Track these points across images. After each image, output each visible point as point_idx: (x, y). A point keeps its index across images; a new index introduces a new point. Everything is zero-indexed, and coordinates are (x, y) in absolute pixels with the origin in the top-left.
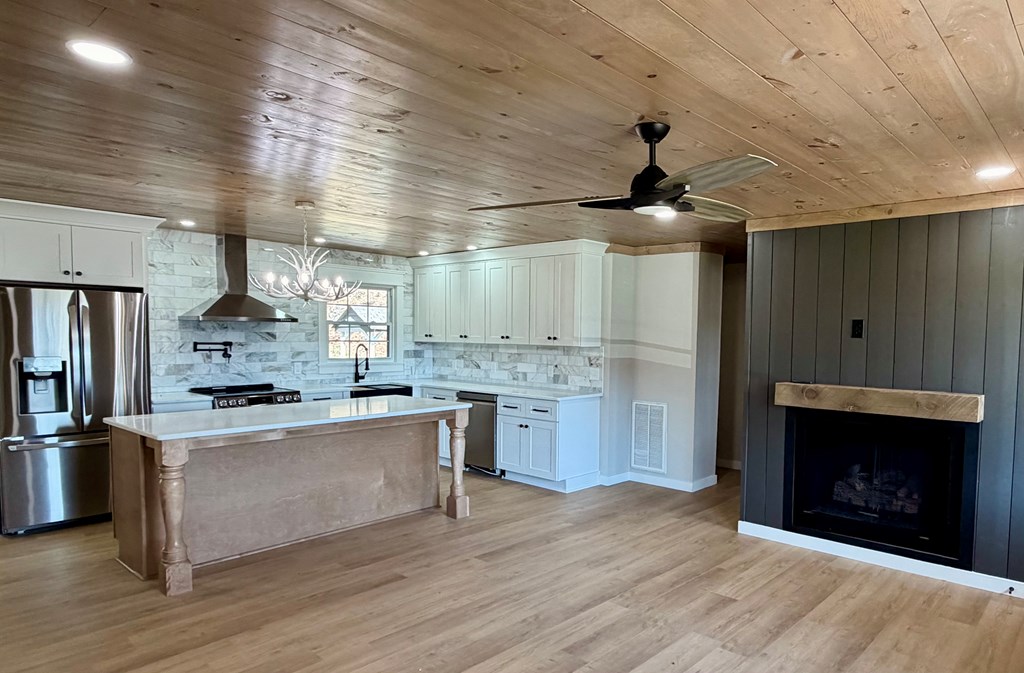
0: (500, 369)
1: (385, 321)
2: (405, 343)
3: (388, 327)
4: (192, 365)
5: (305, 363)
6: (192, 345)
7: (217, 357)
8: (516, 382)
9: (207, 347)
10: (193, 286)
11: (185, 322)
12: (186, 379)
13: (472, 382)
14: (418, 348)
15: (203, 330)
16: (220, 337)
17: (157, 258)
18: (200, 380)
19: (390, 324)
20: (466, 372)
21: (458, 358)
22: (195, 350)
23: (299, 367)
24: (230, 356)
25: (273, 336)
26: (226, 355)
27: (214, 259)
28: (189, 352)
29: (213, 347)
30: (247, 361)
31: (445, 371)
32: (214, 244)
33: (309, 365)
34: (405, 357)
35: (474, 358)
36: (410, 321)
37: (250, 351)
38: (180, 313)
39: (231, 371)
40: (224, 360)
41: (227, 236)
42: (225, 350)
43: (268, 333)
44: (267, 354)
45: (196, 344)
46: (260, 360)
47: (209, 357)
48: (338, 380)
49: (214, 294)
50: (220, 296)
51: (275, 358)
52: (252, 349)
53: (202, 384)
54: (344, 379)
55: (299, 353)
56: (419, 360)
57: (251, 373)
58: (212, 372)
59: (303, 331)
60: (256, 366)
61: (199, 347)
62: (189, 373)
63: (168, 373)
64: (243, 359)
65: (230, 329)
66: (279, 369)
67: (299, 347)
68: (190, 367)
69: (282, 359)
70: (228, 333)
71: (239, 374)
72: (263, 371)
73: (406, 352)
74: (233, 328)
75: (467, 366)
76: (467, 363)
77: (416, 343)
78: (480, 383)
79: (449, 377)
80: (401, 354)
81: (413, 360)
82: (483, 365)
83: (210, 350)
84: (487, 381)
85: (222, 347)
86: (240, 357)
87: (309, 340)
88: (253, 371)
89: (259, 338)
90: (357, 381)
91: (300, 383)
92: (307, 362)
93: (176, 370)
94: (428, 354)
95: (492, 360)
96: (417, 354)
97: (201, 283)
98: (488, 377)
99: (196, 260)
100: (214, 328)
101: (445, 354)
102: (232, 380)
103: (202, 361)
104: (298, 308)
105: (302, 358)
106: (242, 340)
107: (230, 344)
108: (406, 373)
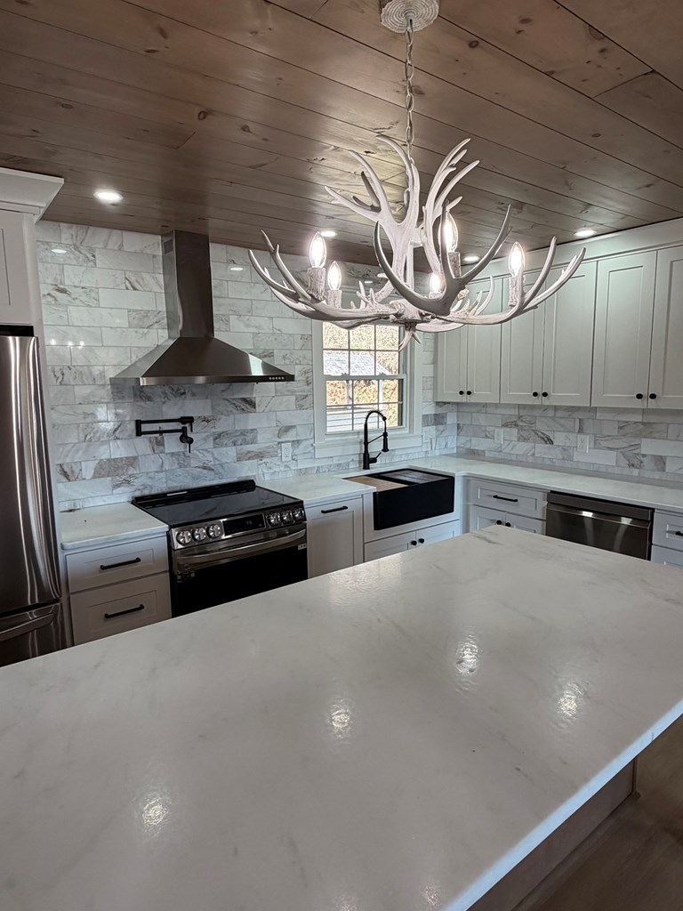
0: (596, 445)
1: (394, 372)
2: (423, 406)
3: (401, 381)
4: (135, 458)
5: (296, 443)
6: (133, 426)
7: (172, 443)
8: (635, 472)
9: (156, 427)
10: (130, 326)
11: (122, 388)
12: (129, 482)
13: (535, 466)
14: (440, 411)
15: (149, 399)
16: (173, 410)
17: (71, 277)
18: (149, 482)
19: (403, 376)
20: (522, 448)
21: (505, 425)
22: (139, 433)
23: (287, 449)
24: (190, 441)
25: (252, 404)
26: (186, 440)
27: (161, 278)
28: (130, 436)
29: (165, 426)
30: (216, 445)
31: (479, 444)
32: (160, 252)
33: (302, 446)
34: (424, 425)
35: (539, 426)
36: (429, 370)
37: (219, 430)
38: (111, 373)
39: (194, 463)
40: (181, 447)
41: (179, 234)
42: (184, 430)
43: (244, 400)
44: (243, 433)
45: (139, 423)
46: (235, 444)
47: (160, 443)
48: (339, 465)
49: (161, 338)
50: (171, 342)
51: (255, 437)
52: (220, 427)
53: (151, 487)
54: (348, 464)
55: (288, 429)
56: (441, 427)
57: (221, 465)
58: (166, 467)
59: (293, 393)
60: (229, 453)
61: (145, 428)
62: (131, 471)
63: (98, 474)
64: (210, 444)
65: (188, 395)
66: (260, 456)
67: (288, 420)
68: (132, 461)
69: (264, 440)
70: (187, 402)
71: (204, 468)
72: (239, 459)
73: (425, 417)
74: (193, 395)
75: (525, 440)
76: (524, 434)
77: (438, 404)
78: (552, 468)
79: (487, 454)
80: (418, 421)
81: (432, 429)
82: (559, 439)
83: (161, 432)
84: (568, 464)
85: (179, 426)
86: (205, 439)
87: (301, 408)
88: (224, 460)
89: (231, 408)
90: (366, 467)
91: (290, 474)
92: (298, 442)
93: (111, 470)
94: (451, 419)
95: (581, 431)
96: (438, 420)
97: (141, 320)
98: (570, 458)
99: (133, 279)
100: (166, 395)
101: (482, 420)
102: (195, 478)
103: (149, 451)
104: (284, 357)
105: (291, 436)
106: (207, 414)
107: (190, 420)
108: (424, 450)
